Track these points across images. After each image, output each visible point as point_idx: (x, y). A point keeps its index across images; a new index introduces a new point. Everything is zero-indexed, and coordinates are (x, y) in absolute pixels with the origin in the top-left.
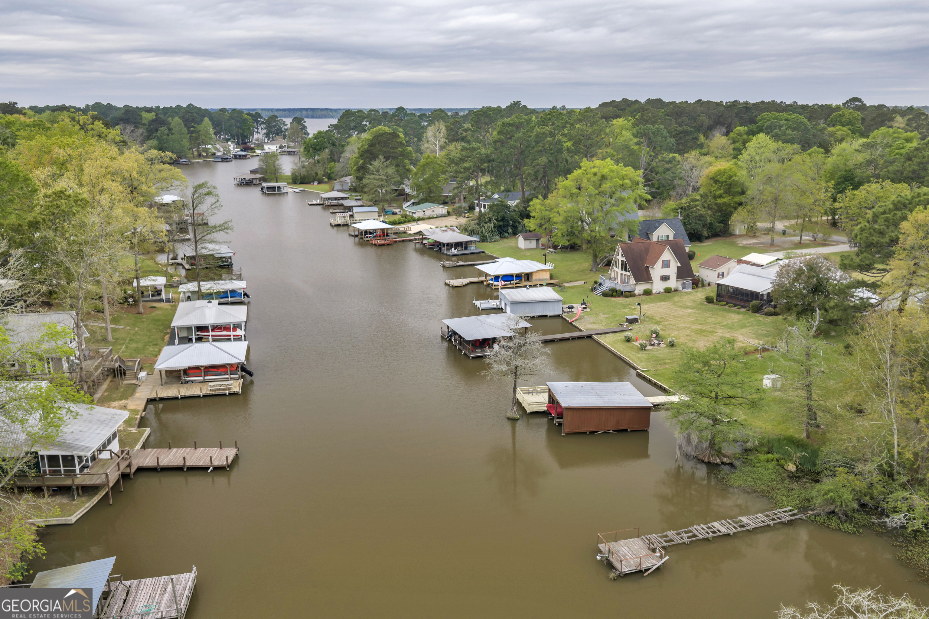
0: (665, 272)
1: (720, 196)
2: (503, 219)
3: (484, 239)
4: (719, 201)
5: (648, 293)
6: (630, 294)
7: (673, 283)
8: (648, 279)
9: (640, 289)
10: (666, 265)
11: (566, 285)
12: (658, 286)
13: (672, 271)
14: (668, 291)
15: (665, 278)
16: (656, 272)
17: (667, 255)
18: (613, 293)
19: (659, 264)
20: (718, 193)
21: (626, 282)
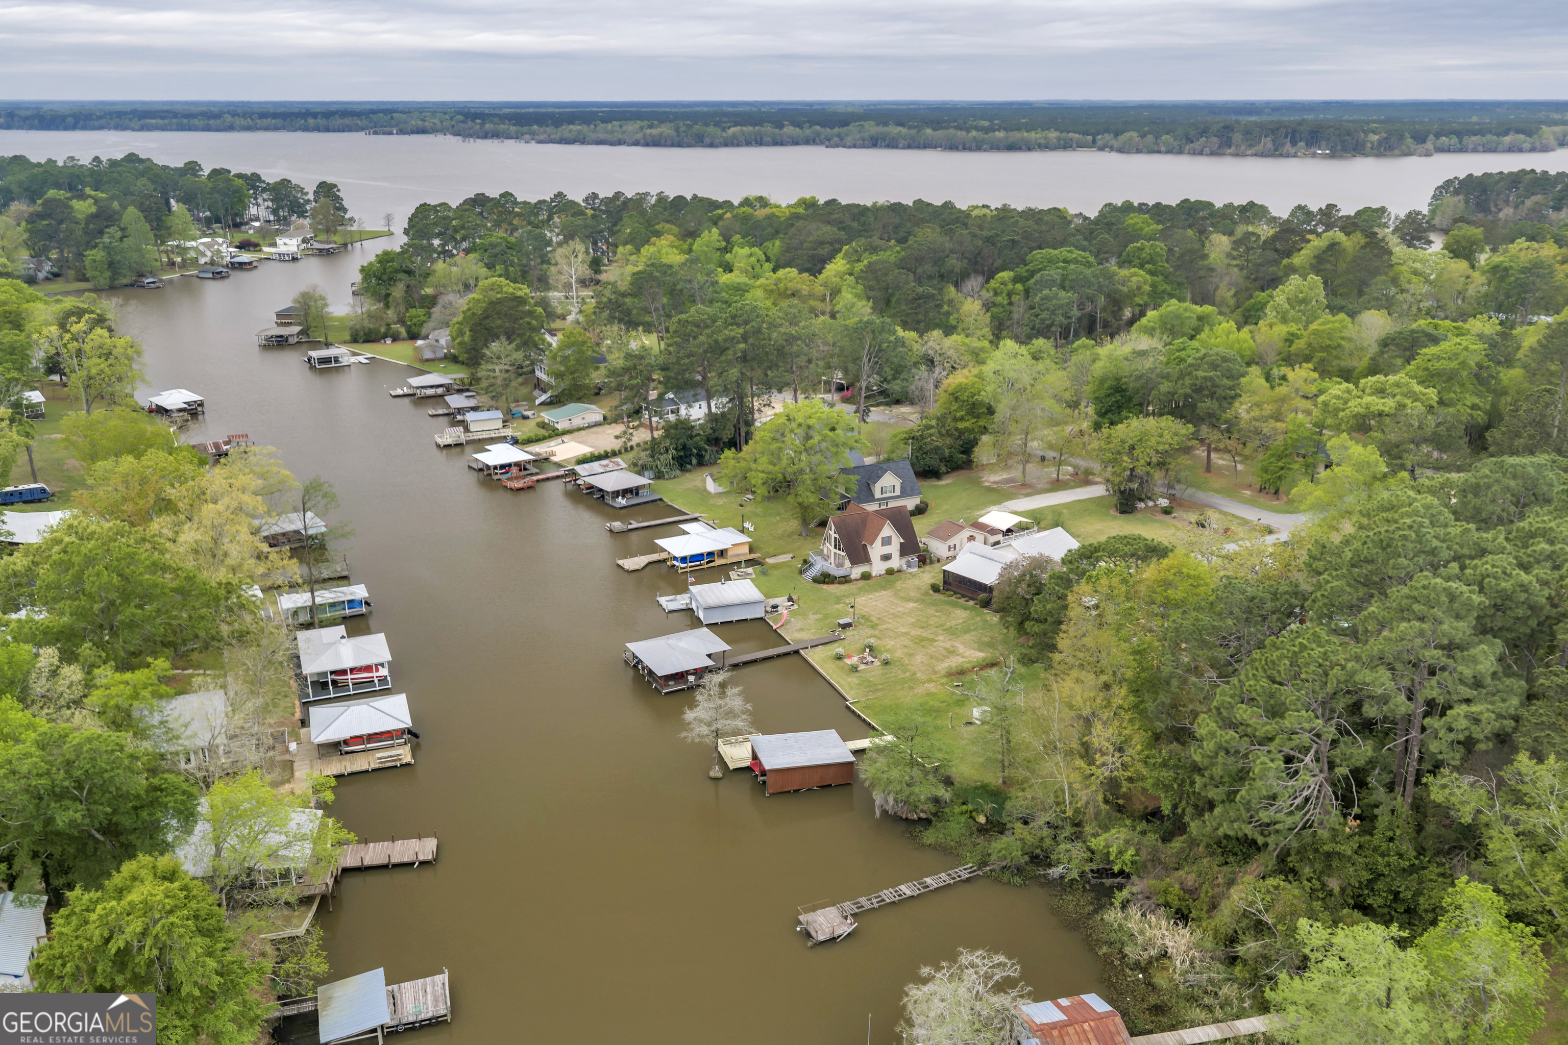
0: (886, 550)
1: (962, 419)
2: (684, 447)
3: (659, 476)
4: (961, 425)
5: (866, 577)
6: (845, 580)
7: (896, 562)
8: (867, 559)
9: (857, 572)
10: (887, 541)
11: (769, 561)
12: (878, 567)
13: (894, 548)
14: (890, 572)
15: (886, 558)
16: (876, 550)
17: (888, 530)
18: (825, 579)
19: (879, 541)
20: (958, 415)
21: (840, 565)
